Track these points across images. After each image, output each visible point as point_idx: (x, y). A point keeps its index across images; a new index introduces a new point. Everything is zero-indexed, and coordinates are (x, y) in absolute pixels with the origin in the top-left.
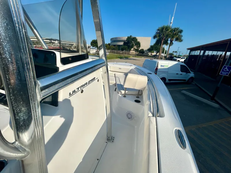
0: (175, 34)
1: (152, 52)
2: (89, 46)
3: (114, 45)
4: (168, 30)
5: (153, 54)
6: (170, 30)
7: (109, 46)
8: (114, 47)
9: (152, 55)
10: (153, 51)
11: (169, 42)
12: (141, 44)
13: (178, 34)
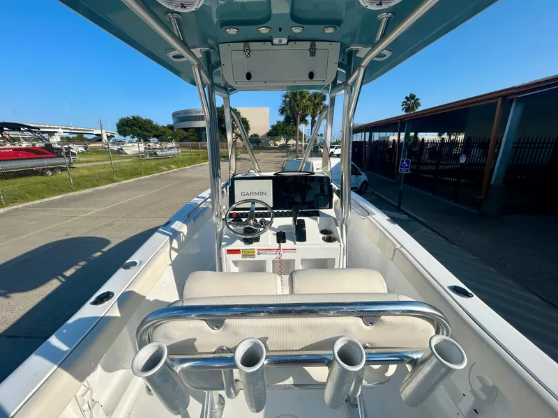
0: (318, 104)
1: (275, 141)
2: (109, 135)
3: (186, 130)
4: (304, 97)
5: (278, 143)
6: (308, 96)
7: (170, 131)
8: (186, 134)
9: (276, 145)
10: (277, 138)
11: (309, 118)
12: (249, 123)
13: (321, 104)
